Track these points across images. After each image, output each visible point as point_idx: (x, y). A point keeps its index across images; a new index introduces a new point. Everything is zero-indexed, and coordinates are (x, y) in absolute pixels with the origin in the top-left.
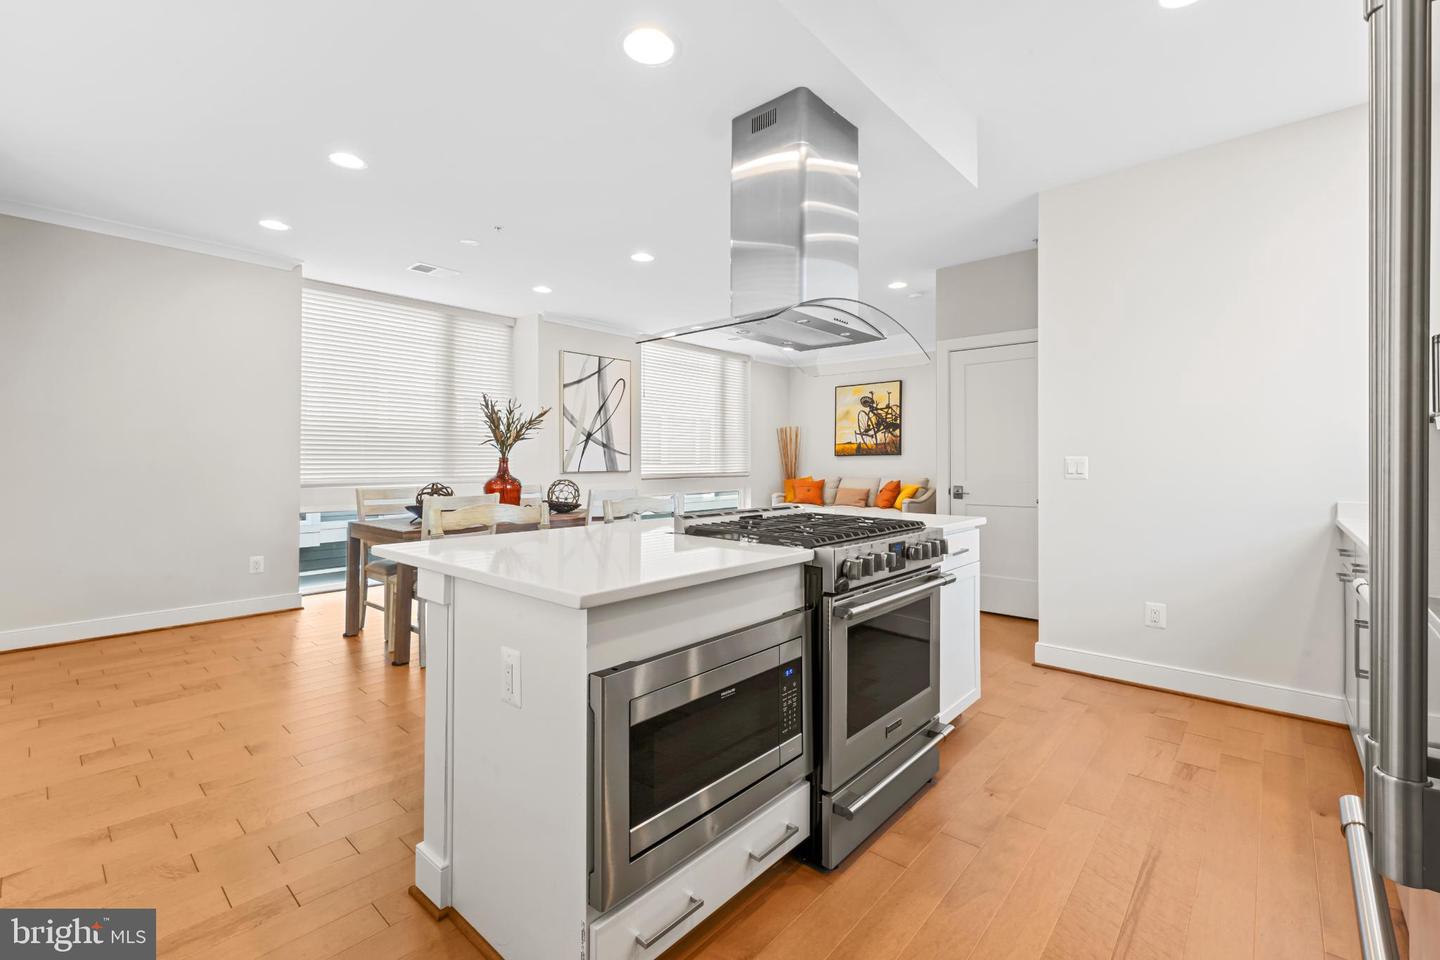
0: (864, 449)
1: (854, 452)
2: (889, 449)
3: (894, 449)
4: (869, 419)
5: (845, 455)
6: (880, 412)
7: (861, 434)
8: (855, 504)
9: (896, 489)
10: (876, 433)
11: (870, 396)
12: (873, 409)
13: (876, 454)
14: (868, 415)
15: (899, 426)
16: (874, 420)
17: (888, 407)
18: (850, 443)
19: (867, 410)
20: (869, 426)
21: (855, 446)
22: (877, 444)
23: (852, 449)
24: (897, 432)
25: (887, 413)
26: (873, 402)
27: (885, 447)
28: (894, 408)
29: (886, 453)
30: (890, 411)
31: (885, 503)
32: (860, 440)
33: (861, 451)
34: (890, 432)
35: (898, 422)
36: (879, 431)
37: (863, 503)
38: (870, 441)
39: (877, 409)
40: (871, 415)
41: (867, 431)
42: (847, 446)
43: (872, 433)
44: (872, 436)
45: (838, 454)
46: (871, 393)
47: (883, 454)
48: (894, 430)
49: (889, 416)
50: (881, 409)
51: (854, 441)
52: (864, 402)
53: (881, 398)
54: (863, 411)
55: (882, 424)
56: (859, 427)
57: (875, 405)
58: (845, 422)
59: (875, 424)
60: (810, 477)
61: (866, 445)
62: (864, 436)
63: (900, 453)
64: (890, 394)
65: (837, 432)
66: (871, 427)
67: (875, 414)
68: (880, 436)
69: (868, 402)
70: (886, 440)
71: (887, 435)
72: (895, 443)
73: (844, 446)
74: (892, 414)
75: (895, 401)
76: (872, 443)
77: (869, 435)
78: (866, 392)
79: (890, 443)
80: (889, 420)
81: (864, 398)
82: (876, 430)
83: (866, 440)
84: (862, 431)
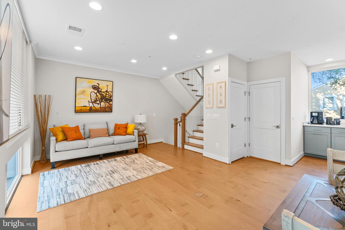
0: (94, 110)
1: (88, 111)
2: (107, 109)
3: (109, 110)
4: (97, 96)
5: (81, 112)
6: (102, 93)
7: (92, 103)
8: (104, 135)
9: (126, 127)
10: (100, 102)
11: (98, 85)
12: (99, 92)
13: (100, 112)
14: (96, 94)
15: (111, 100)
16: (99, 96)
17: (107, 91)
18: (86, 106)
19: (96, 91)
20: (97, 99)
21: (88, 108)
22: (101, 107)
24: (111, 103)
25: (106, 94)
26: (99, 88)
27: (105, 109)
28: (110, 92)
29: (106, 112)
30: (108, 93)
31: (125, 133)
32: (91, 105)
33: (91, 110)
34: (108, 103)
35: (112, 98)
36: (102, 101)
37: (107, 134)
38: (97, 106)
39: (101, 92)
40: (98, 94)
41: (95, 101)
42: (83, 108)
43: (98, 102)
44: (98, 104)
45: (76, 112)
46: (98, 84)
47: (104, 112)
48: (110, 102)
50: (103, 92)
51: (88, 105)
52: (94, 87)
53: (103, 87)
54: (93, 92)
55: (103, 99)
56: (91, 99)
57: (100, 90)
58: (82, 96)
59: (100, 98)
60: (67, 125)
61: (95, 107)
62: (94, 104)
63: (111, 112)
64: (107, 86)
65: (76, 100)
66: (98, 99)
67: (100, 94)
68: (103, 104)
69: (96, 88)
70: (105, 106)
71: (106, 104)
72: (109, 107)
73: (81, 108)
74: (108, 95)
75: (110, 89)
76: (98, 107)
77: (96, 103)
78: (95, 83)
79: (107, 107)
80: (107, 97)
81: (94, 85)
82: (100, 101)
83: (95, 105)
84: (93, 101)
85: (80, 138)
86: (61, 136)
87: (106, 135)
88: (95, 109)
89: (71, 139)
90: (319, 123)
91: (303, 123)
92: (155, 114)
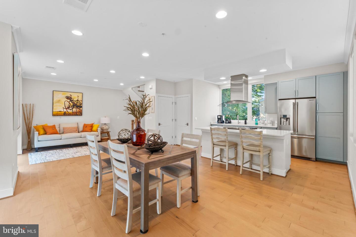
1: (63, 115)
2: (78, 114)
3: (80, 114)
4: (70, 104)
5: (57, 116)
6: (74, 102)
7: (66, 109)
8: (74, 132)
10: (72, 109)
11: (70, 96)
12: (71, 101)
13: (73, 115)
14: (69, 102)
15: (82, 107)
16: (72, 104)
17: (78, 100)
18: (61, 111)
19: (69, 101)
20: (69, 106)
21: (63, 113)
22: (73, 112)
23: (62, 114)
24: (81, 109)
25: (77, 103)
26: (71, 98)
27: (77, 113)
28: (80, 101)
29: (77, 115)
30: (78, 102)
31: (91, 130)
32: (65, 110)
33: (65, 114)
35: (82, 105)
36: (74, 108)
39: (73, 101)
40: (70, 102)
41: (68, 108)
42: (59, 112)
43: (71, 108)
44: (71, 110)
45: (54, 115)
46: (71, 95)
47: (75, 115)
48: (80, 108)
49: (78, 103)
50: (75, 101)
51: (63, 111)
52: (67, 98)
53: (75, 97)
54: (67, 101)
55: (75, 106)
56: (65, 106)
57: (72, 99)
58: (58, 104)
59: (72, 105)
60: (46, 124)
61: (68, 112)
62: (67, 109)
63: (82, 115)
64: (78, 96)
65: (54, 107)
66: (71, 106)
67: (72, 102)
68: (74, 110)
69: (69, 98)
70: (77, 111)
71: (77, 109)
72: (80, 112)
73: (57, 112)
74: (79, 103)
75: (80, 99)
76: (71, 112)
77: (69, 109)
78: (68, 95)
79: (78, 112)
80: (77, 105)
81: (67, 96)
82: (73, 107)
83: (68, 111)
84: (66, 107)
85: (56, 133)
86: (42, 131)
87: (76, 131)
88: (68, 113)
89: (49, 134)
90: (221, 123)
91: (211, 123)
92: (119, 117)
